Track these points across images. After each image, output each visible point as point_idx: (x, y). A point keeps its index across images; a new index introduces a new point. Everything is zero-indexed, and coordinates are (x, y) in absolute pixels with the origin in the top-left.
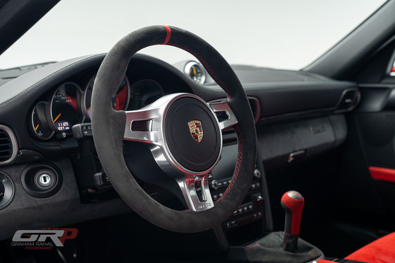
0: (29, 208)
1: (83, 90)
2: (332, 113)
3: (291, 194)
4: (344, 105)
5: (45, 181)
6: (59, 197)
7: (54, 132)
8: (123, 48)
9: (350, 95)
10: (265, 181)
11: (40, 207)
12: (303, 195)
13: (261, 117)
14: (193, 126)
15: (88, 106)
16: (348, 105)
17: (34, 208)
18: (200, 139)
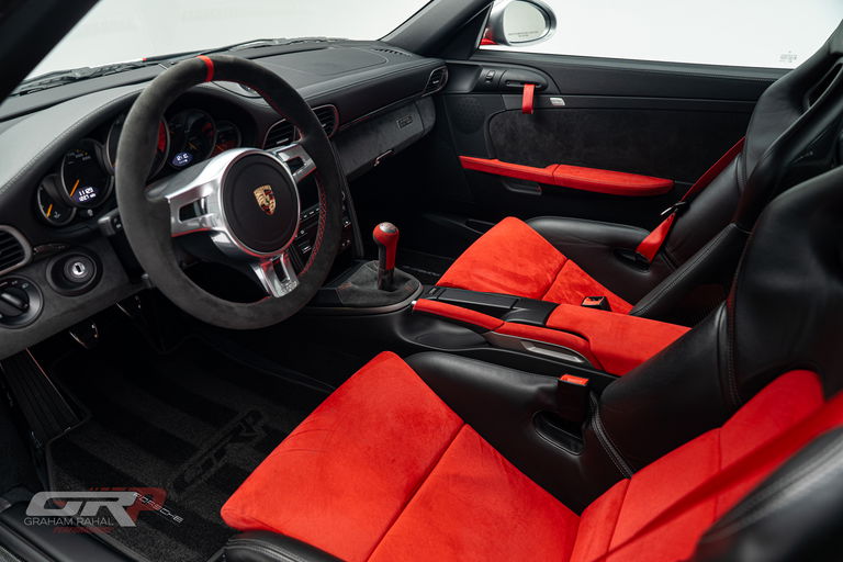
0: (66, 313)
1: (104, 143)
2: (420, 98)
3: (384, 227)
4: (433, 87)
5: (79, 271)
6: (102, 288)
7: (75, 209)
8: (148, 108)
9: (438, 75)
10: (351, 202)
11: (81, 307)
12: (396, 225)
13: (340, 125)
14: (260, 196)
15: (113, 162)
16: (435, 86)
17: (74, 310)
18: (272, 210)
